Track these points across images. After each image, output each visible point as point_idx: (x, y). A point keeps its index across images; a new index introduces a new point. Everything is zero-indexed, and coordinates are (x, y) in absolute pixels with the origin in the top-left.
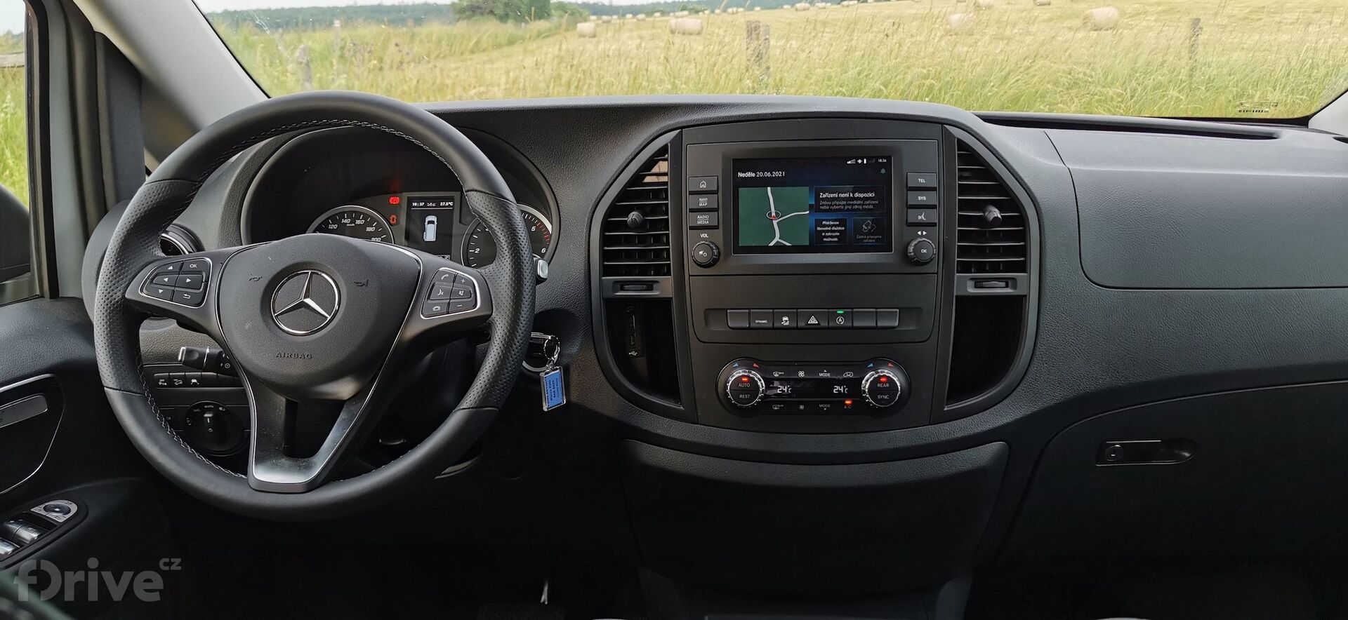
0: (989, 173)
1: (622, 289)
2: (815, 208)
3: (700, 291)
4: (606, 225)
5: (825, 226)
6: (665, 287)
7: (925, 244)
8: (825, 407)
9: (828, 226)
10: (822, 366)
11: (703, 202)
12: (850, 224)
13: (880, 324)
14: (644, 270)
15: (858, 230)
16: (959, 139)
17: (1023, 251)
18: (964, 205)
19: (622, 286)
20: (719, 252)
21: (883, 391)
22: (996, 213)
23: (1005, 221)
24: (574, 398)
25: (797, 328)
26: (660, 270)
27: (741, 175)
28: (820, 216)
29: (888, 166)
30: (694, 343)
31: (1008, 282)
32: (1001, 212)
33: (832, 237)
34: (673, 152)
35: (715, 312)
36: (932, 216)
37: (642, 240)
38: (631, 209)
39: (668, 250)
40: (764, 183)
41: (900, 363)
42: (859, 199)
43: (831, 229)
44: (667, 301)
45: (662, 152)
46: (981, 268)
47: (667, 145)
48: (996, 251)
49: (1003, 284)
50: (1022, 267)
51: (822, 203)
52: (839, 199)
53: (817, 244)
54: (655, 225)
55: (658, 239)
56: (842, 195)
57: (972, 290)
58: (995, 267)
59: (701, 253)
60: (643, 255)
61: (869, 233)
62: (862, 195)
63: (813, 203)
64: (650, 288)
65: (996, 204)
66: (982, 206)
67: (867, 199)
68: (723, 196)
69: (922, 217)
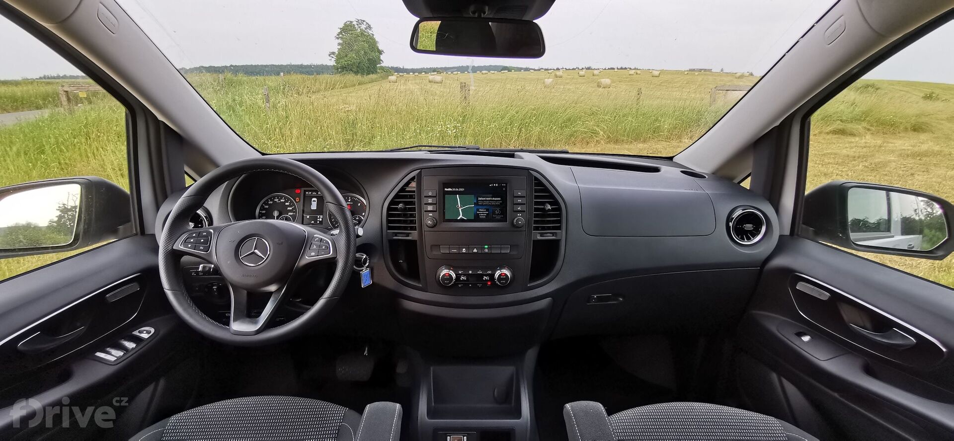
0: (546, 190)
1: (396, 236)
2: (476, 204)
3: (429, 238)
4: (389, 209)
5: (480, 211)
6: (414, 235)
7: (520, 219)
8: (480, 285)
9: (482, 211)
10: (478, 268)
11: (430, 201)
12: (491, 211)
13: (502, 252)
14: (405, 228)
15: (494, 213)
16: (535, 177)
17: (560, 222)
18: (537, 203)
19: (396, 234)
20: (437, 222)
21: (503, 279)
22: (549, 207)
23: (553, 210)
24: (375, 280)
25: (469, 253)
26: (413, 229)
27: (446, 189)
28: (478, 207)
29: (506, 187)
30: (426, 258)
31: (553, 234)
32: (551, 206)
33: (483, 216)
34: (419, 178)
35: (436, 246)
36: (524, 208)
37: (405, 216)
38: (400, 202)
39: (415, 220)
40: (455, 193)
41: (510, 268)
42: (494, 200)
43: (483, 213)
44: (415, 241)
45: (413, 179)
46: (543, 228)
47: (415, 176)
48: (549, 222)
49: (552, 235)
50: (559, 228)
51: (479, 202)
52: (486, 200)
53: (477, 219)
54: (410, 210)
55: (412, 216)
56: (487, 199)
57: (539, 238)
58: (549, 228)
59: (429, 222)
60: (405, 222)
61: (498, 214)
62: (495, 199)
63: (476, 202)
64: (408, 236)
65: (549, 203)
66: (543, 203)
67: (496, 201)
68: (439, 198)
69: (519, 208)
